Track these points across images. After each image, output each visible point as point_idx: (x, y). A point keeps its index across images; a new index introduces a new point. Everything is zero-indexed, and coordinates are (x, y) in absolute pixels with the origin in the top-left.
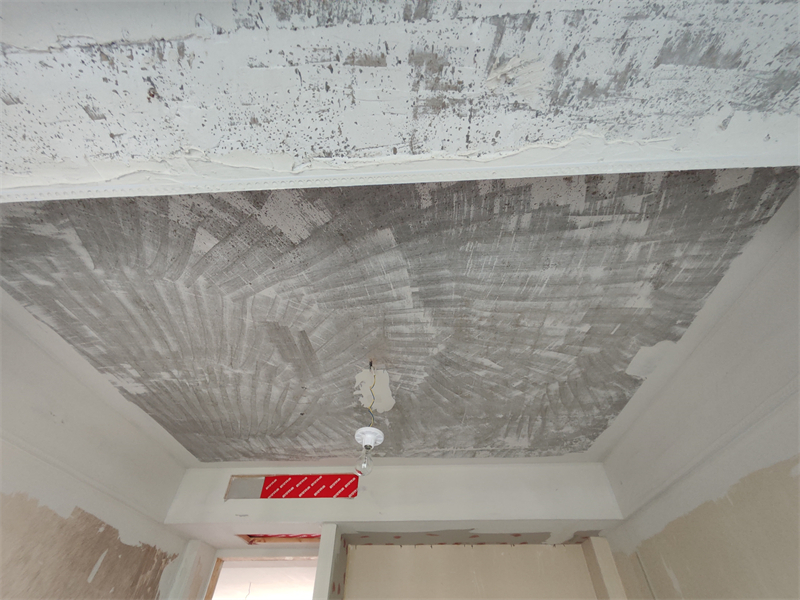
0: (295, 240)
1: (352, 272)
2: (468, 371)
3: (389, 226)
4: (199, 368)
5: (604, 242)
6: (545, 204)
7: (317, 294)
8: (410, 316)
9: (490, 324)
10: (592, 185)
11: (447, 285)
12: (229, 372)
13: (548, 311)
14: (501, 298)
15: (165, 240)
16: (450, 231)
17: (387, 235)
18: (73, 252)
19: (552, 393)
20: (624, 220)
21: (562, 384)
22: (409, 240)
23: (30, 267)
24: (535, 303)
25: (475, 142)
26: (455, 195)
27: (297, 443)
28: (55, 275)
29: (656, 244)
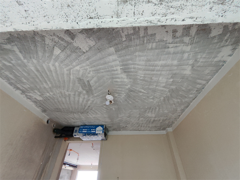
0: (84, 51)
1: (102, 61)
2: (137, 93)
3: (113, 46)
4: (58, 92)
5: (177, 53)
6: (160, 40)
7: (92, 69)
8: (120, 76)
9: (143, 79)
10: (174, 33)
11: (131, 66)
12: (67, 93)
13: (160, 75)
14: (147, 70)
15: (45, 51)
16: (131, 48)
17: (112, 49)
18: (17, 54)
19: (161, 100)
20: (184, 45)
21: (164, 98)
22: (119, 51)
23: (5, 59)
24: (156, 72)
25: (136, 14)
26: (133, 36)
27: (88, 115)
28: (12, 62)
29: (193, 53)
